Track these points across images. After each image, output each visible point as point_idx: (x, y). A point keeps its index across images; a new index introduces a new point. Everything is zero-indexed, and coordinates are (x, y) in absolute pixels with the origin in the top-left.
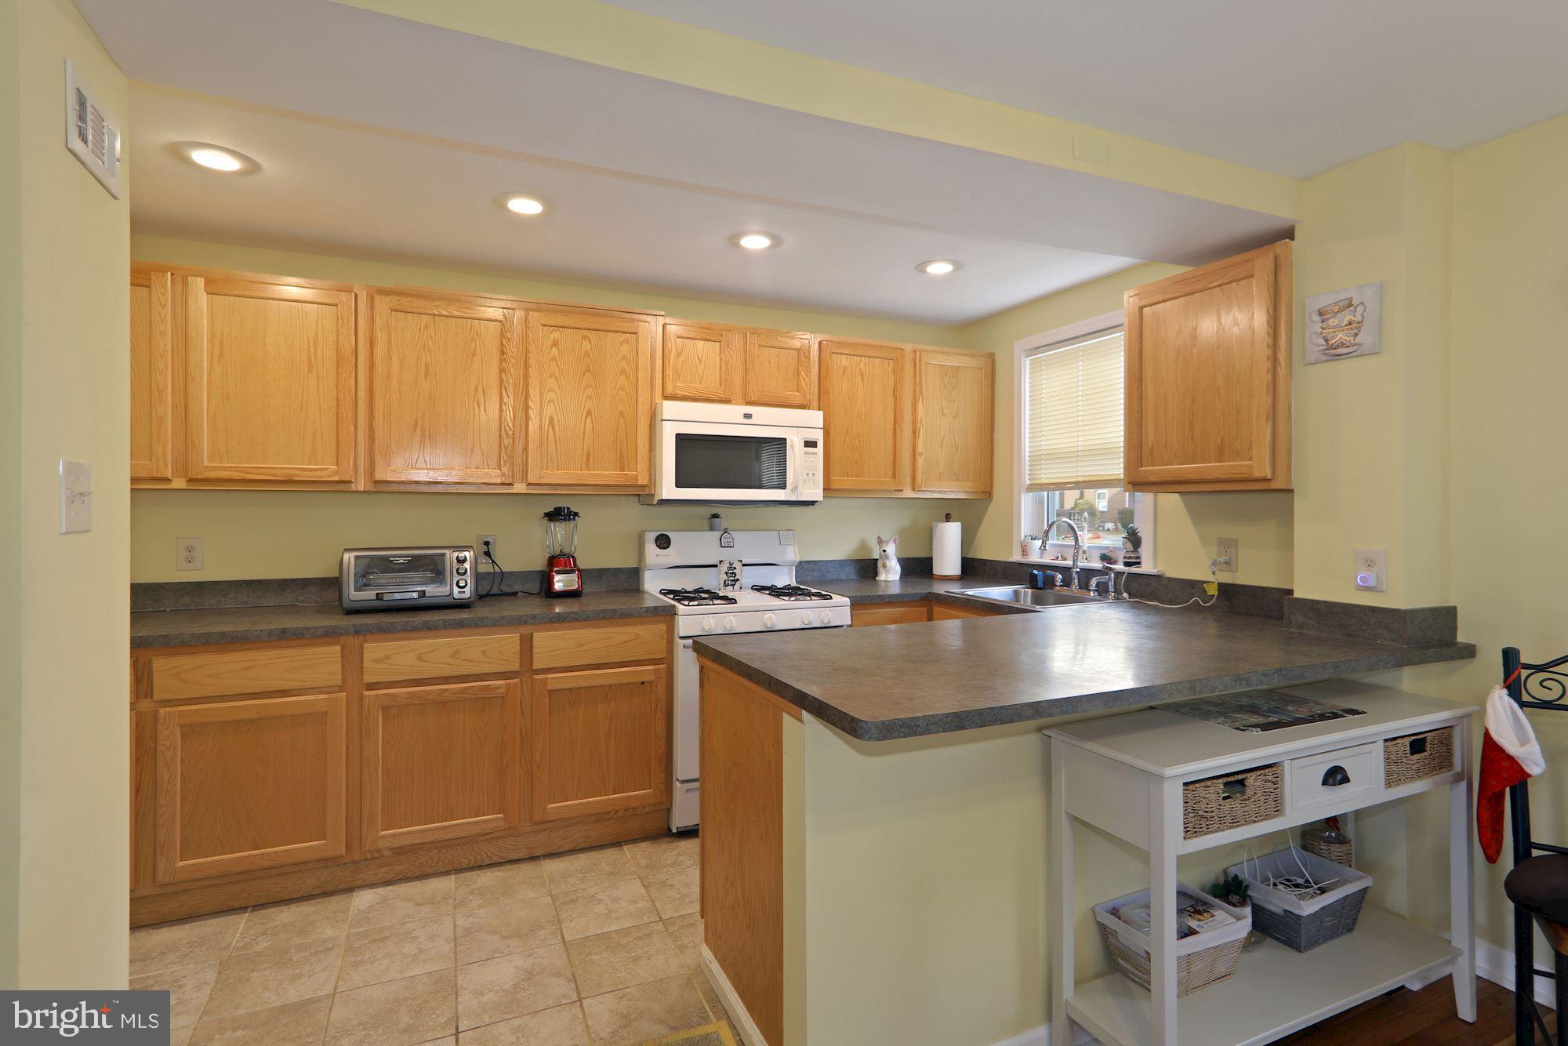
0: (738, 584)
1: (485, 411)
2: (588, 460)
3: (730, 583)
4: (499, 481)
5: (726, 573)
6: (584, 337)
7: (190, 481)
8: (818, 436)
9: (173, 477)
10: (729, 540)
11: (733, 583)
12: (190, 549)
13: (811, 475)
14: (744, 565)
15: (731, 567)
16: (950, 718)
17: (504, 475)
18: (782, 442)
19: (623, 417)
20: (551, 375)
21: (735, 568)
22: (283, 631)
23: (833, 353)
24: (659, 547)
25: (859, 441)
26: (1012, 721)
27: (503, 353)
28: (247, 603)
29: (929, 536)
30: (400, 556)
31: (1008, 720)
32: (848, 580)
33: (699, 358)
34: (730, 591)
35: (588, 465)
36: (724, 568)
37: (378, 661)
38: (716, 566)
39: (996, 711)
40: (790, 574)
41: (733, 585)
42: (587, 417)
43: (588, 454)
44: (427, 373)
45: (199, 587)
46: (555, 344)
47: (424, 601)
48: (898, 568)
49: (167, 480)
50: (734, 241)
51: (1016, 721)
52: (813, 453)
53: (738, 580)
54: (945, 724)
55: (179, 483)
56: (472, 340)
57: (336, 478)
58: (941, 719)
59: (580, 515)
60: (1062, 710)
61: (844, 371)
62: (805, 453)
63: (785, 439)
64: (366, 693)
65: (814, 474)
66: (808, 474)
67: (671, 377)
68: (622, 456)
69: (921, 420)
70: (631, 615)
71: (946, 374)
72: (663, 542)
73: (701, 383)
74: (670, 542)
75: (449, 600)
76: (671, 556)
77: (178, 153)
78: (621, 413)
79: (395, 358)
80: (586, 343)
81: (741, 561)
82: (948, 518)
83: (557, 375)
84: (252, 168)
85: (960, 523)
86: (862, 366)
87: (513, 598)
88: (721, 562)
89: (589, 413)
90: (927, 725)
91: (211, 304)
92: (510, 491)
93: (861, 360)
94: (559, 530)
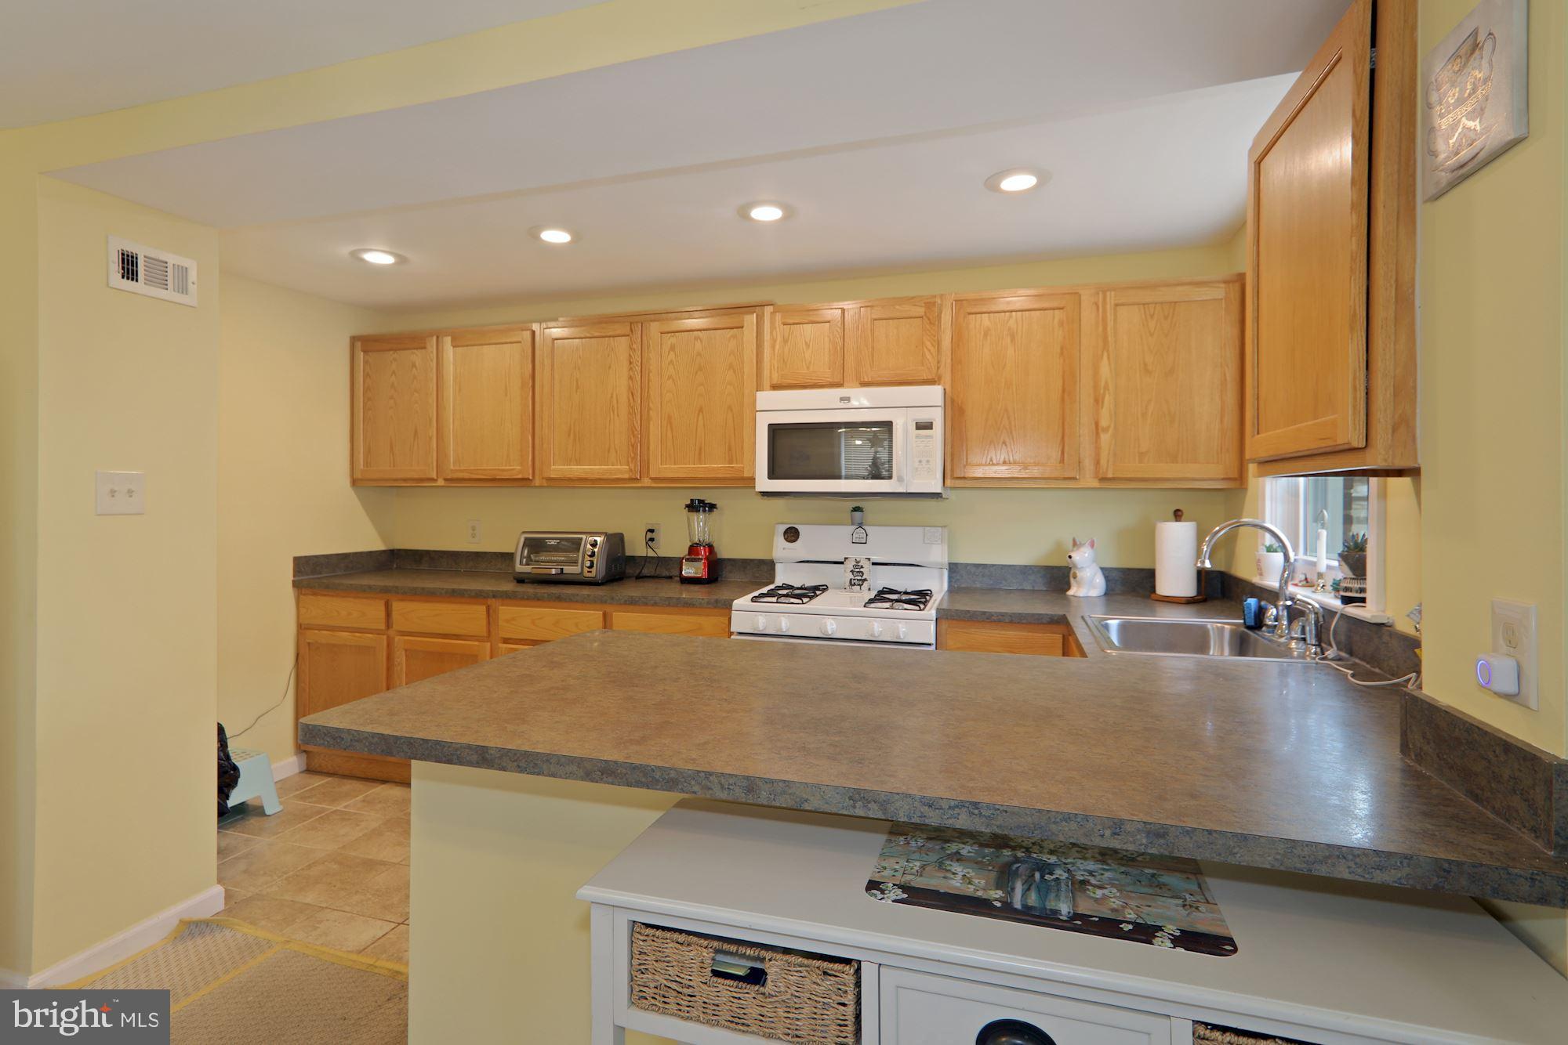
0: (865, 584)
1: (618, 415)
2: (700, 454)
3: (857, 582)
4: (626, 476)
5: (852, 571)
6: (696, 338)
7: (446, 480)
8: (937, 416)
9: (437, 477)
10: (862, 535)
11: (861, 583)
12: (474, 529)
13: (924, 463)
14: (874, 564)
15: (857, 565)
16: (376, 739)
17: (631, 470)
18: (888, 425)
19: (732, 410)
20: (669, 378)
21: (862, 567)
22: (454, 590)
23: (970, 314)
24: (786, 539)
25: (1009, 418)
26: (449, 762)
27: (631, 363)
28: (501, 569)
29: (1148, 539)
30: (553, 539)
31: (444, 759)
32: (1033, 591)
33: (806, 343)
34: (857, 592)
35: (700, 459)
36: (850, 565)
37: (507, 621)
38: (842, 563)
39: (430, 744)
40: (941, 576)
41: (860, 585)
42: (698, 414)
43: (700, 449)
44: (578, 387)
45: (477, 556)
46: (672, 348)
47: (562, 577)
48: (1100, 582)
49: (435, 480)
50: (744, 213)
51: (455, 764)
52: (927, 437)
53: (865, 580)
54: (371, 743)
55: (441, 482)
56: (608, 356)
57: (520, 476)
58: (367, 737)
59: (718, 506)
60: (519, 766)
61: (986, 335)
62: (917, 437)
63: (891, 422)
64: (501, 645)
65: (928, 461)
66: (920, 461)
67: (776, 367)
68: (730, 449)
69: (1106, 383)
70: (694, 605)
71: (1152, 316)
72: (792, 535)
73: (808, 368)
74: (798, 537)
75: (580, 578)
76: (799, 550)
77: (355, 256)
78: (730, 408)
79: (556, 377)
80: (698, 344)
81: (869, 559)
82: (1178, 515)
83: (674, 377)
84: (401, 260)
85: (1194, 523)
86: (1012, 323)
87: (670, 580)
88: (846, 558)
89: (701, 410)
90: (351, 740)
91: (454, 354)
92: (640, 485)
93: (1011, 317)
94: (699, 519)
